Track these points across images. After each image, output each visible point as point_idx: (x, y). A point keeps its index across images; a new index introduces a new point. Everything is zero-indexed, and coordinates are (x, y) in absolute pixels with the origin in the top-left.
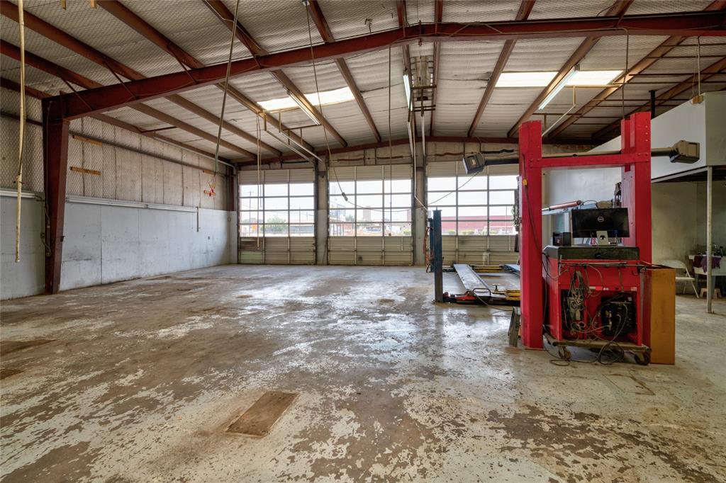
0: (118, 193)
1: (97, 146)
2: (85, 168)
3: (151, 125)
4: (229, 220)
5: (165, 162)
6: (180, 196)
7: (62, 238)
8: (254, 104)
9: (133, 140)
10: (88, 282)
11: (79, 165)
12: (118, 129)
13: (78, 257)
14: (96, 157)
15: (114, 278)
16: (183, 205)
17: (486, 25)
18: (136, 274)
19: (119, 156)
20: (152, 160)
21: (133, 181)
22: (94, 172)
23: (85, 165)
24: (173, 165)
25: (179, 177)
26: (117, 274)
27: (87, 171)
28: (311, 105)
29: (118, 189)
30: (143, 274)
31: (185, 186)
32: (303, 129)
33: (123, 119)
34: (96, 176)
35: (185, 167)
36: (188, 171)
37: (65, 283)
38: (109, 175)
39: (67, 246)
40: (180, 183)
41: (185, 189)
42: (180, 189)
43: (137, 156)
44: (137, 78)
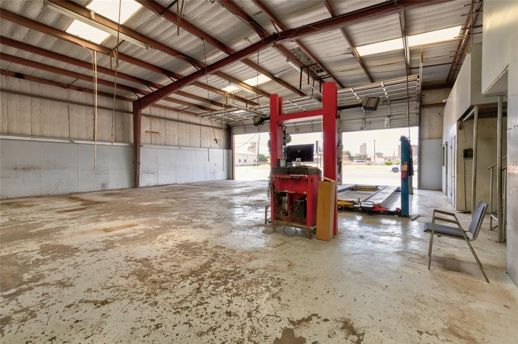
0: (167, 142)
1: (157, 120)
2: (152, 131)
3: (180, 107)
4: (228, 154)
5: (192, 125)
6: (200, 142)
7: (140, 163)
8: (220, 90)
9: (174, 115)
10: (152, 184)
11: (149, 130)
12: (167, 111)
13: (148, 172)
14: (157, 126)
15: (164, 183)
16: (201, 147)
17: (309, 26)
18: (175, 182)
19: (167, 124)
20: (184, 124)
21: (174, 136)
22: (156, 133)
23: (152, 129)
24: (195, 126)
25: (199, 131)
26: (166, 181)
27: (153, 132)
28: (250, 86)
29: (167, 140)
30: (178, 182)
31: (202, 136)
32: (259, 99)
33: (168, 106)
34: (157, 134)
35: (202, 127)
36: (204, 129)
37: (142, 183)
38: (163, 133)
39: (142, 167)
40: (199, 136)
41: (202, 139)
42: (199, 139)
43: (176, 123)
44: (160, 87)
